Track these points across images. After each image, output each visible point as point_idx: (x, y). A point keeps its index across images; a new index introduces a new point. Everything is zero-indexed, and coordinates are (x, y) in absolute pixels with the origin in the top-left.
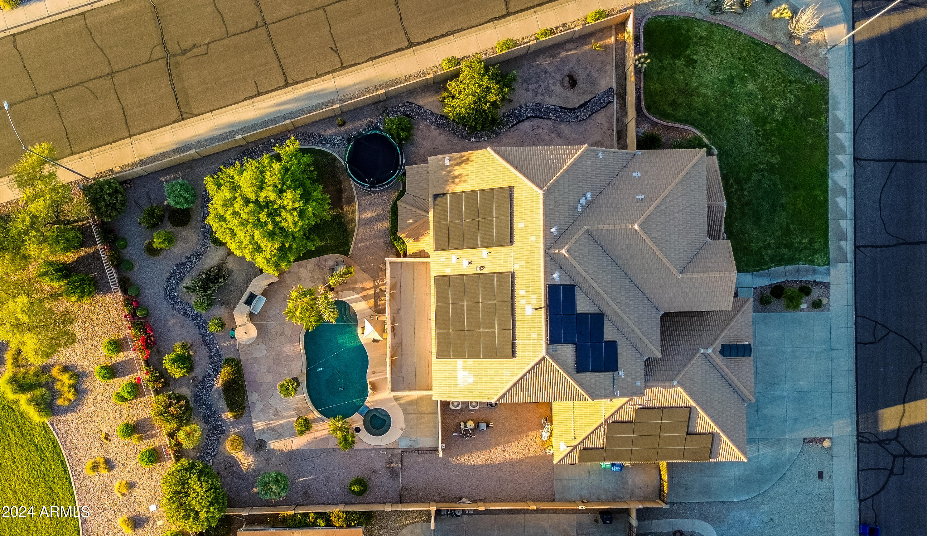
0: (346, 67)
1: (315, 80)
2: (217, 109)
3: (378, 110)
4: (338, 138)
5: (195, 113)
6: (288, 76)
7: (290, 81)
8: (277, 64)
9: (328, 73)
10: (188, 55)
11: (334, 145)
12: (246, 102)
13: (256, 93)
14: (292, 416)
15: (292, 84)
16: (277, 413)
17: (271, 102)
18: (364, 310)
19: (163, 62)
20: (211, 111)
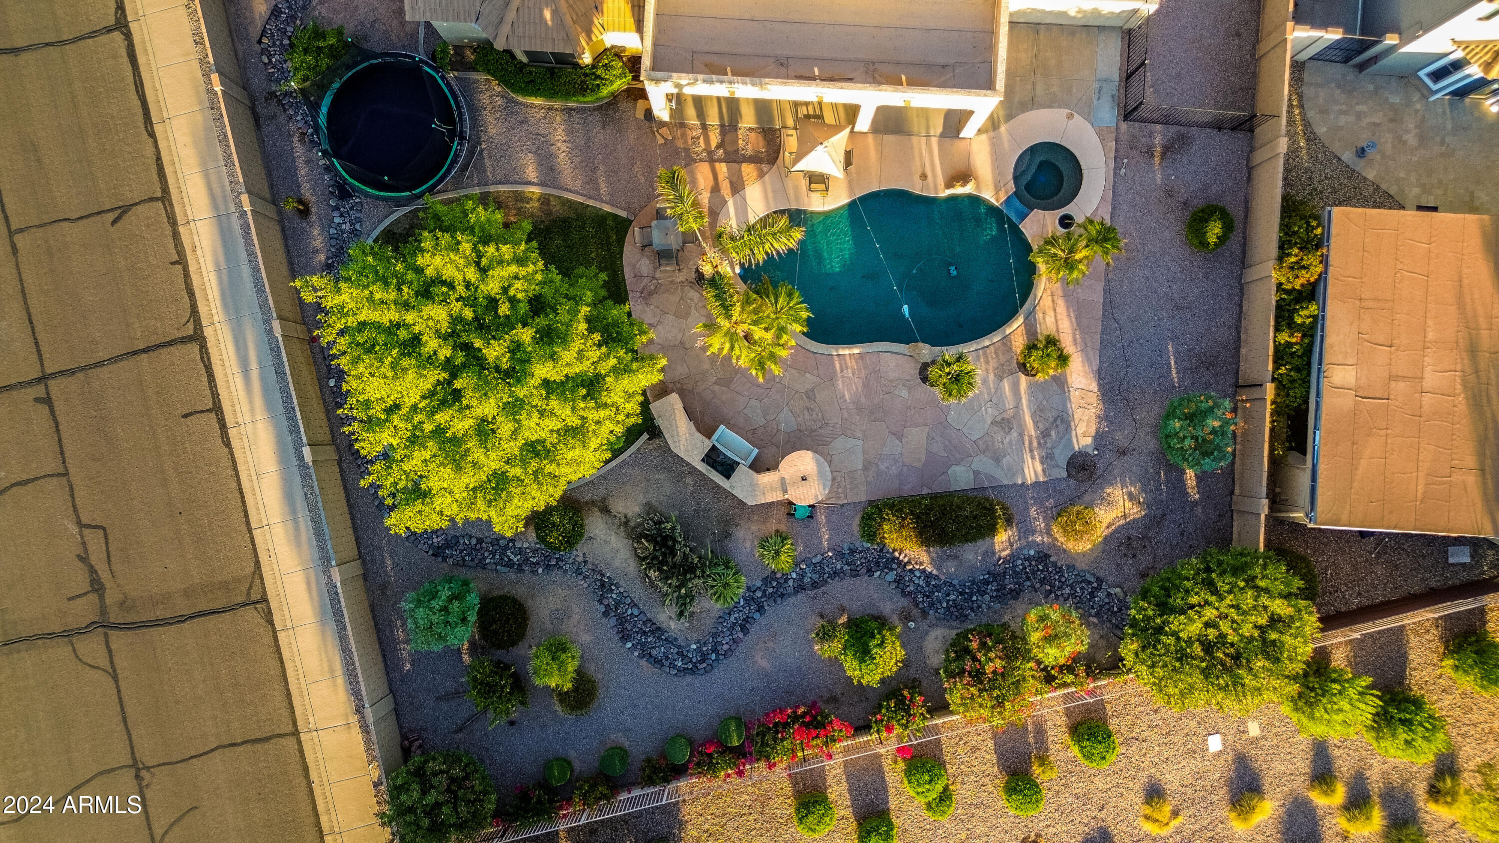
0: (165, 189)
1: (192, 268)
2: (247, 516)
3: (274, 117)
4: (337, 220)
5: (250, 570)
6: (178, 334)
7: (190, 329)
8: (144, 358)
9: (176, 235)
10: (104, 575)
11: (354, 233)
12: (235, 443)
13: (212, 415)
14: (1016, 387)
15: (198, 326)
16: (1006, 423)
17: (238, 382)
18: (765, 191)
19: (118, 640)
20: (250, 530)
